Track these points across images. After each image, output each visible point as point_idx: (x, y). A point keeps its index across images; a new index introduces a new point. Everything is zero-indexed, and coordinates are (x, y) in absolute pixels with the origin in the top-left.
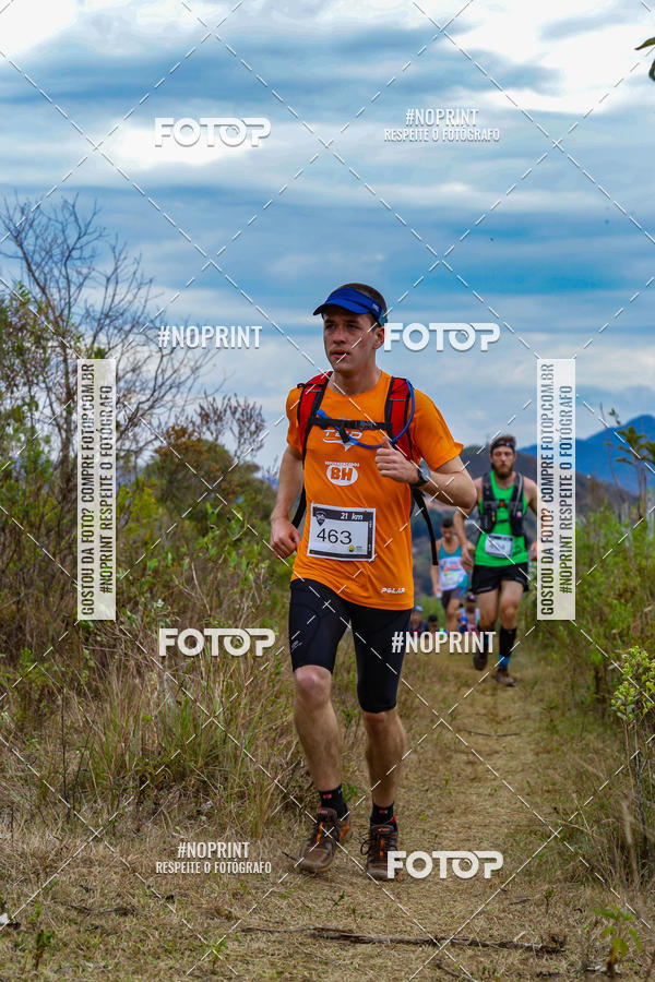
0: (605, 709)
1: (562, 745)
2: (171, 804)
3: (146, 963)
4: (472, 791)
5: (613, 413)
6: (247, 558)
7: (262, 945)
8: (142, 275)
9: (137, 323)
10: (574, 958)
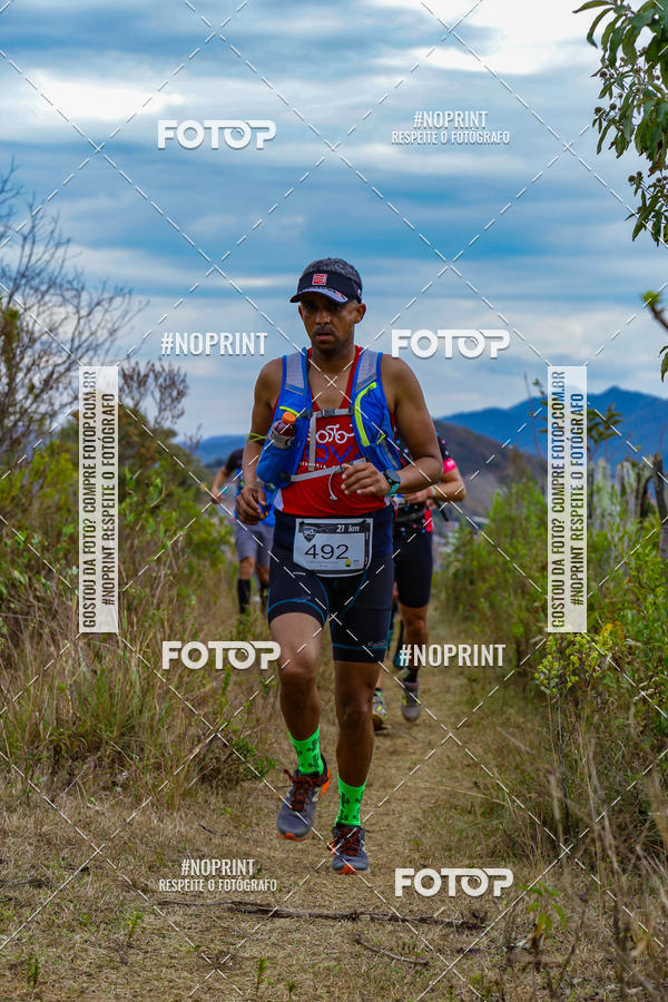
0: (526, 684)
1: (483, 718)
2: (86, 775)
3: (60, 936)
4: (391, 764)
5: (537, 383)
6: (165, 525)
7: (178, 919)
8: (60, 235)
9: (55, 283)
10: (494, 934)
